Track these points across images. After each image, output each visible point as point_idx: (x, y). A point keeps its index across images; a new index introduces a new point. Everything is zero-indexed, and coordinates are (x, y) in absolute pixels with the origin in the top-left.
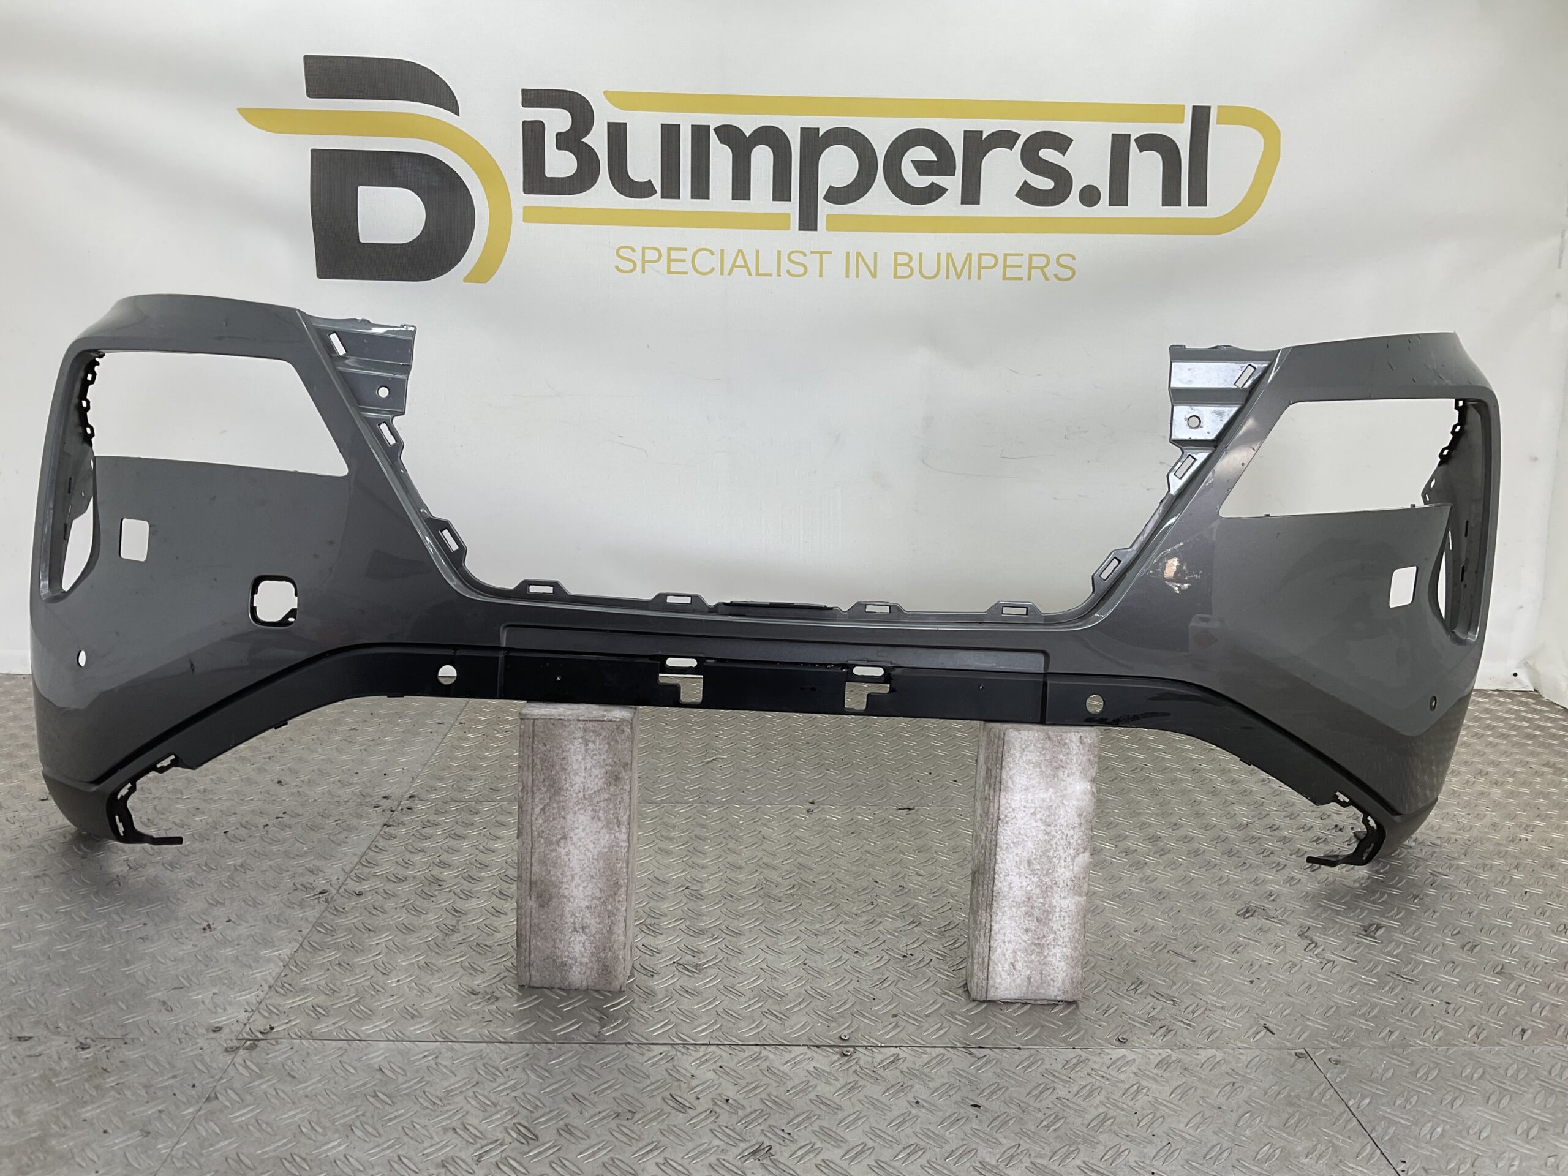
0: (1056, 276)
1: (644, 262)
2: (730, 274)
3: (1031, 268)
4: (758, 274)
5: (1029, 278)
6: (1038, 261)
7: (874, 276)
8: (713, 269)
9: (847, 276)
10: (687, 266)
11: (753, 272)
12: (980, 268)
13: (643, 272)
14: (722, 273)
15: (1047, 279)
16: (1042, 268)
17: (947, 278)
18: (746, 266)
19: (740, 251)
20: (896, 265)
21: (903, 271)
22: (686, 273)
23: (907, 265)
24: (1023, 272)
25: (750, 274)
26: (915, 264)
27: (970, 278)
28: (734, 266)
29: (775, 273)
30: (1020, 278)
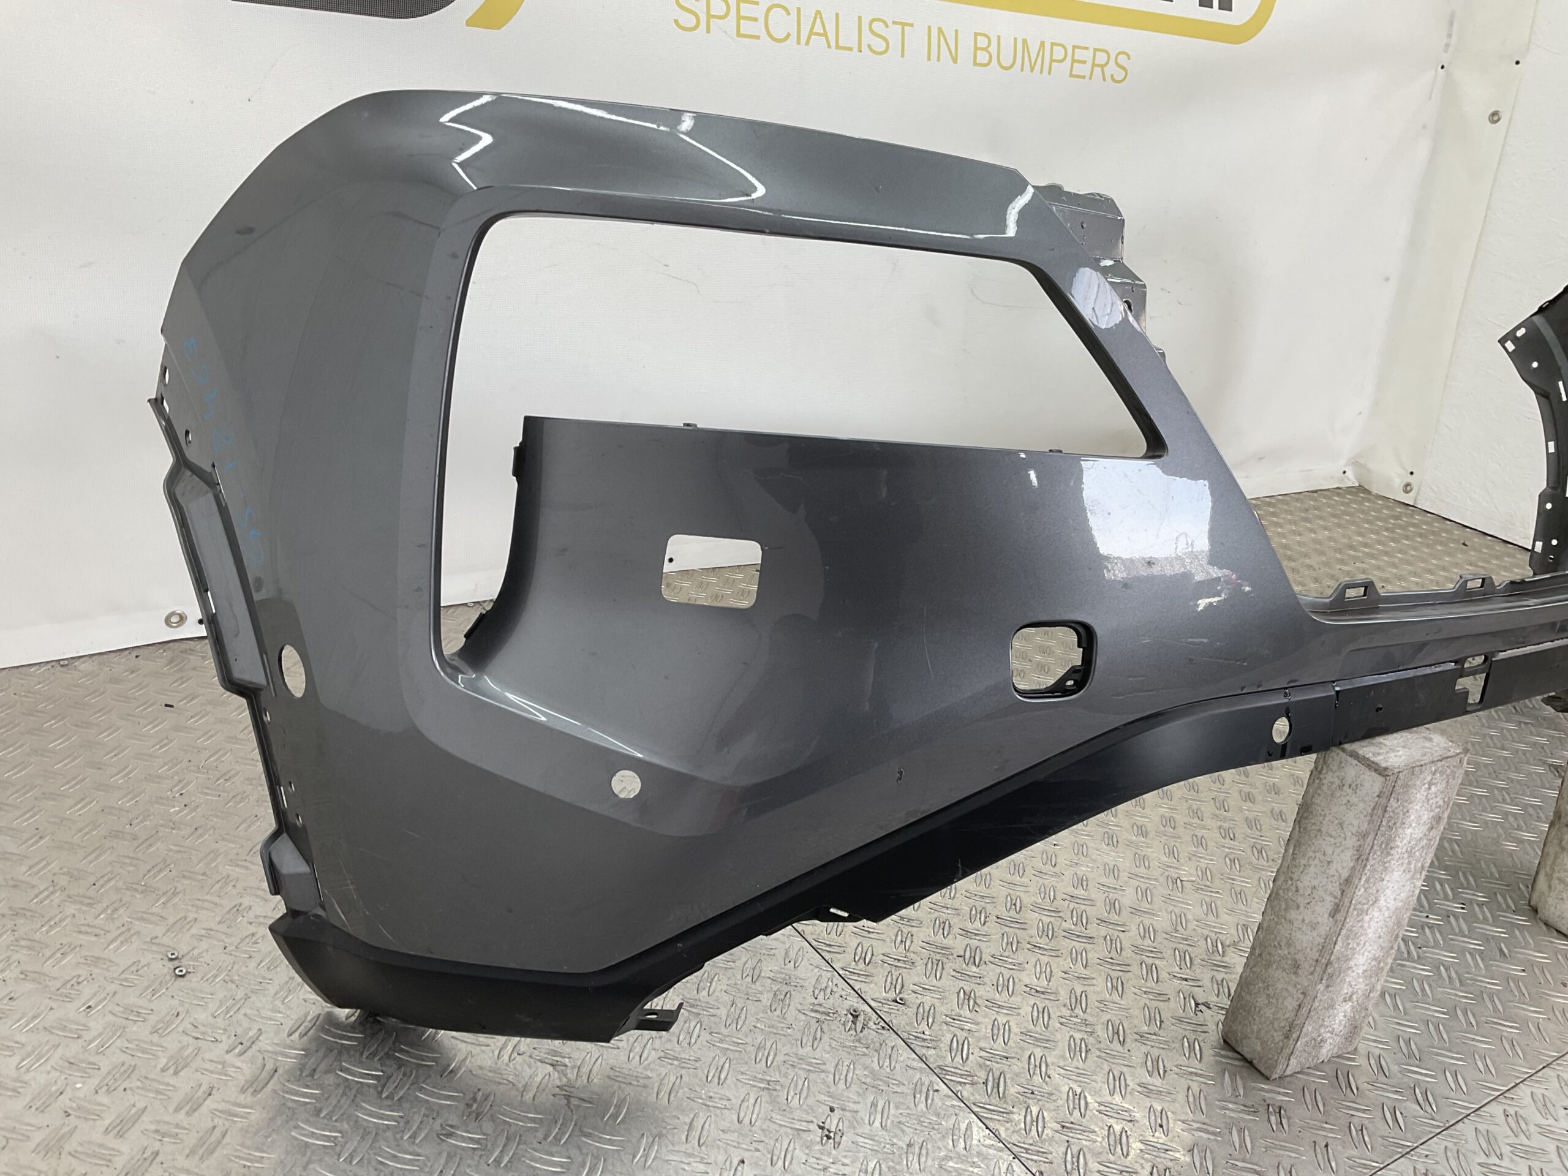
0: (1112, 76)
1: (709, 16)
2: (807, 43)
3: (1094, 65)
4: (838, 47)
5: (1091, 78)
6: (1101, 58)
7: (955, 61)
8: (789, 35)
9: (929, 59)
10: (758, 28)
11: (833, 44)
12: (1052, 61)
13: (708, 31)
14: (799, 42)
15: (1104, 80)
16: (1102, 67)
17: (1022, 70)
18: (825, 34)
19: (818, 12)
20: (976, 48)
21: (982, 57)
22: (758, 37)
23: (985, 49)
24: (1086, 70)
25: (829, 47)
26: (993, 49)
28: (811, 33)
29: (856, 49)
30: (1084, 77)
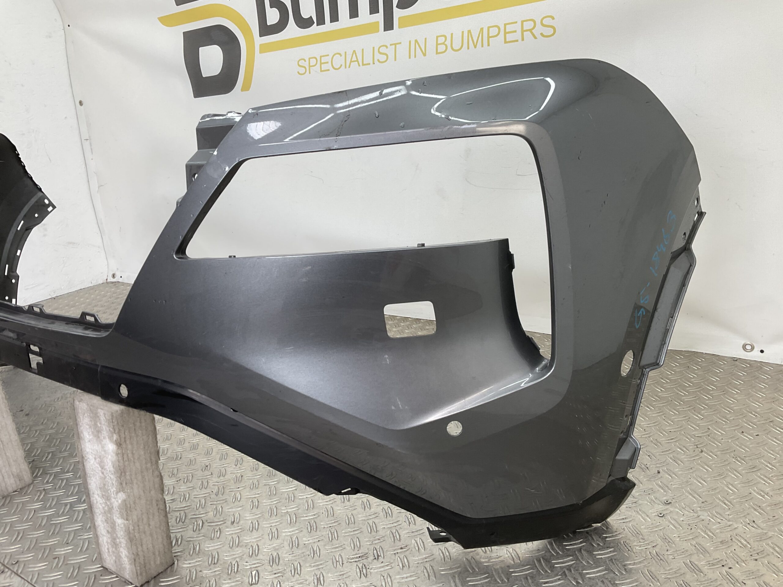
0: (542, 34)
1: (310, 66)
2: (349, 67)
3: (523, 31)
4: (363, 65)
5: (523, 40)
6: (528, 25)
7: (425, 55)
8: (341, 65)
9: (410, 58)
10: (329, 66)
11: (361, 64)
12: (489, 37)
13: (310, 73)
14: (346, 67)
15: (535, 38)
16: (530, 30)
17: (468, 48)
18: (357, 61)
19: (354, 51)
20: (437, 44)
21: (441, 48)
22: (329, 70)
23: (443, 43)
24: (518, 36)
25: (359, 66)
26: (448, 42)
27: (482, 46)
28: (351, 61)
29: (372, 63)
30: (517, 41)
